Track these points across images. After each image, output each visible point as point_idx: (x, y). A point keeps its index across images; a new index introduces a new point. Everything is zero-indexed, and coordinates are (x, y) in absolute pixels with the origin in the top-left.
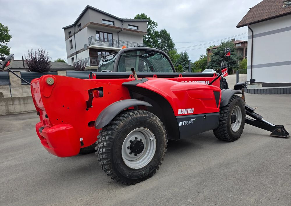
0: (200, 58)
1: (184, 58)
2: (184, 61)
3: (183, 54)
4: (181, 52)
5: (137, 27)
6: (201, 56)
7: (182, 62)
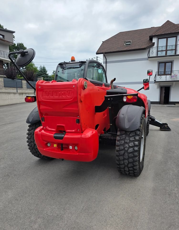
0: (53, 73)
1: (43, 71)
2: (43, 74)
3: (42, 68)
4: (40, 66)
5: (3, 36)
6: (54, 72)
7: (42, 75)
